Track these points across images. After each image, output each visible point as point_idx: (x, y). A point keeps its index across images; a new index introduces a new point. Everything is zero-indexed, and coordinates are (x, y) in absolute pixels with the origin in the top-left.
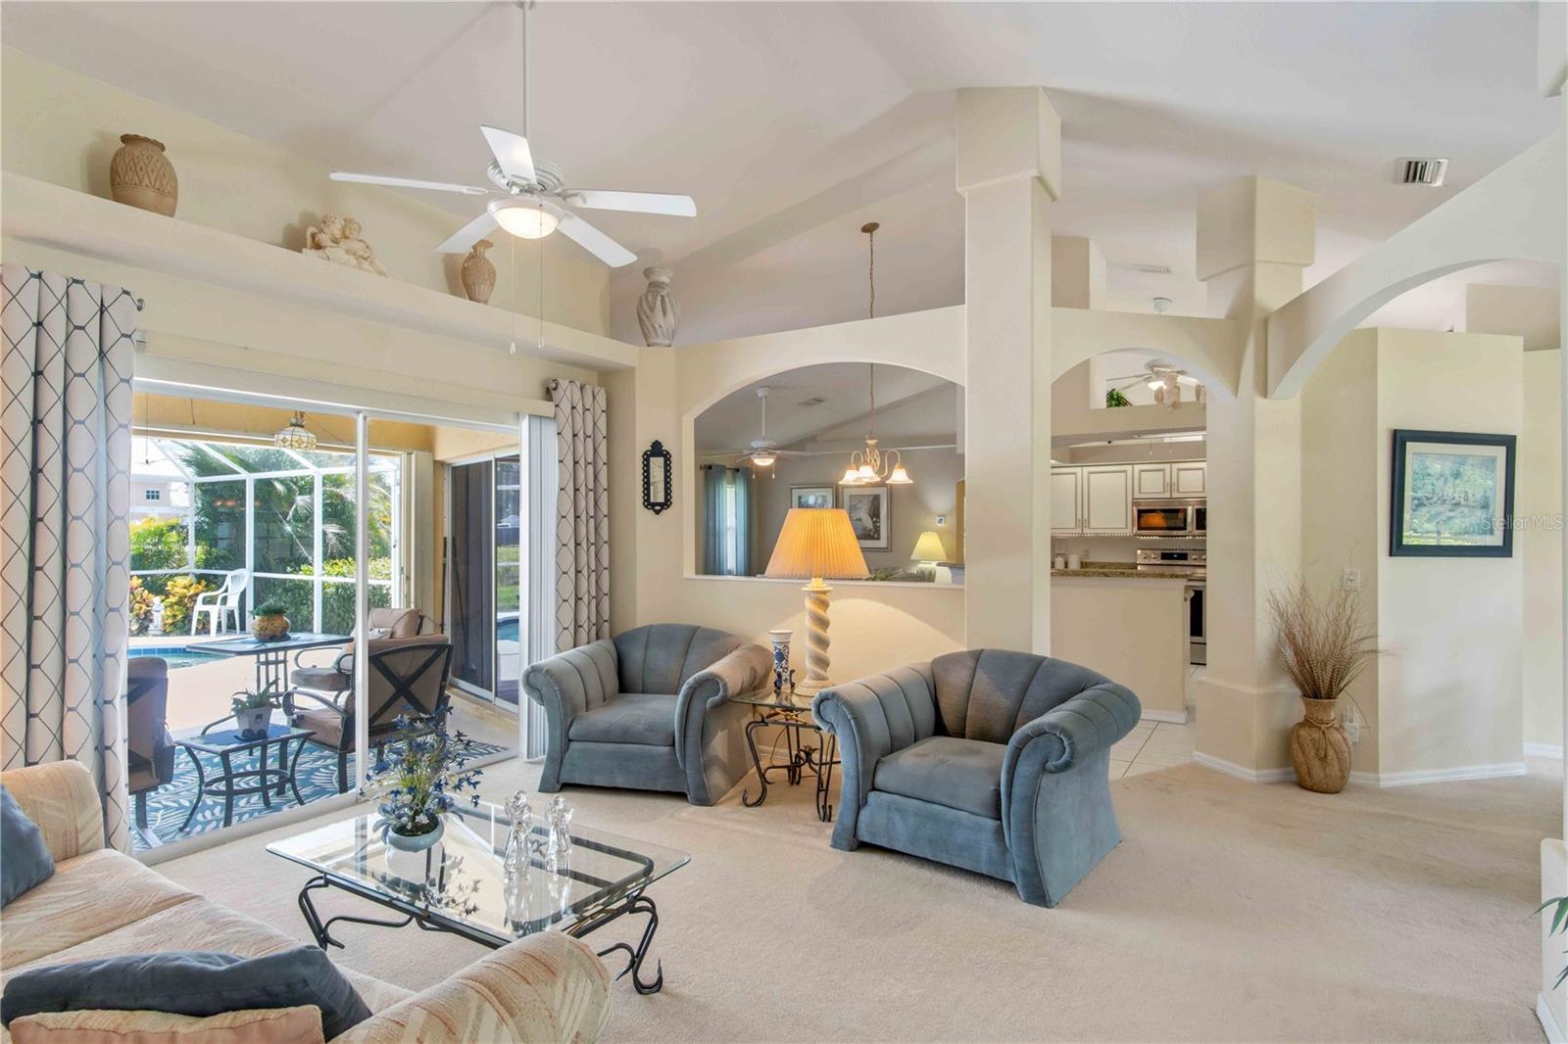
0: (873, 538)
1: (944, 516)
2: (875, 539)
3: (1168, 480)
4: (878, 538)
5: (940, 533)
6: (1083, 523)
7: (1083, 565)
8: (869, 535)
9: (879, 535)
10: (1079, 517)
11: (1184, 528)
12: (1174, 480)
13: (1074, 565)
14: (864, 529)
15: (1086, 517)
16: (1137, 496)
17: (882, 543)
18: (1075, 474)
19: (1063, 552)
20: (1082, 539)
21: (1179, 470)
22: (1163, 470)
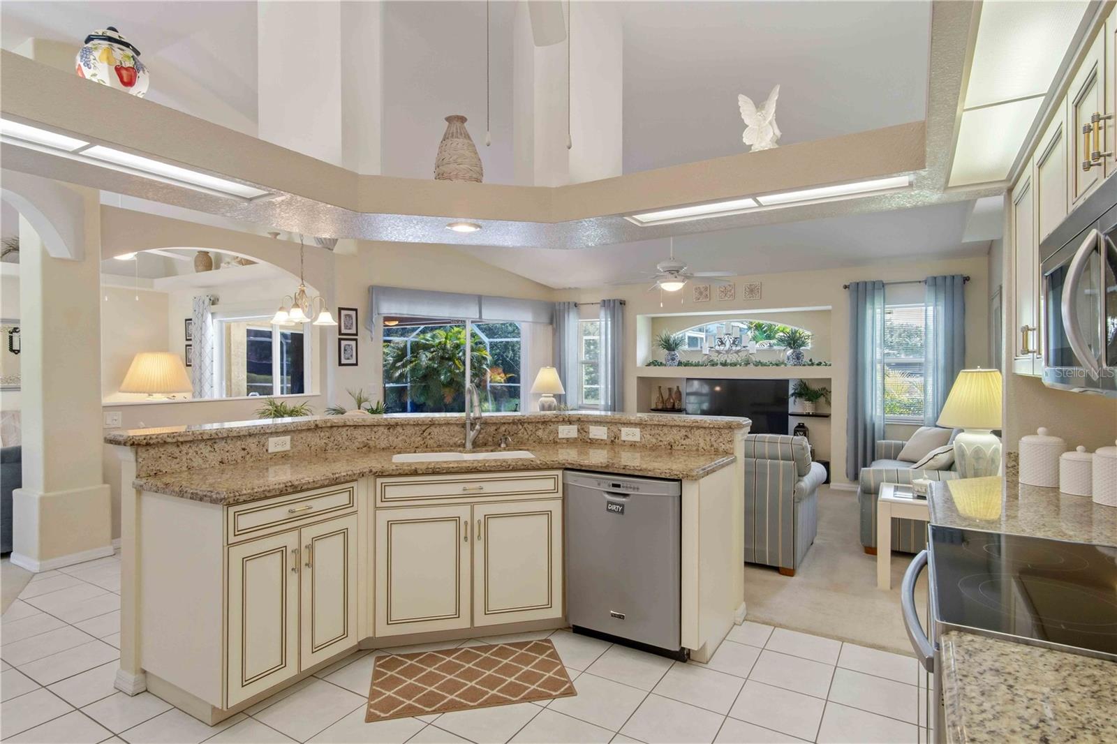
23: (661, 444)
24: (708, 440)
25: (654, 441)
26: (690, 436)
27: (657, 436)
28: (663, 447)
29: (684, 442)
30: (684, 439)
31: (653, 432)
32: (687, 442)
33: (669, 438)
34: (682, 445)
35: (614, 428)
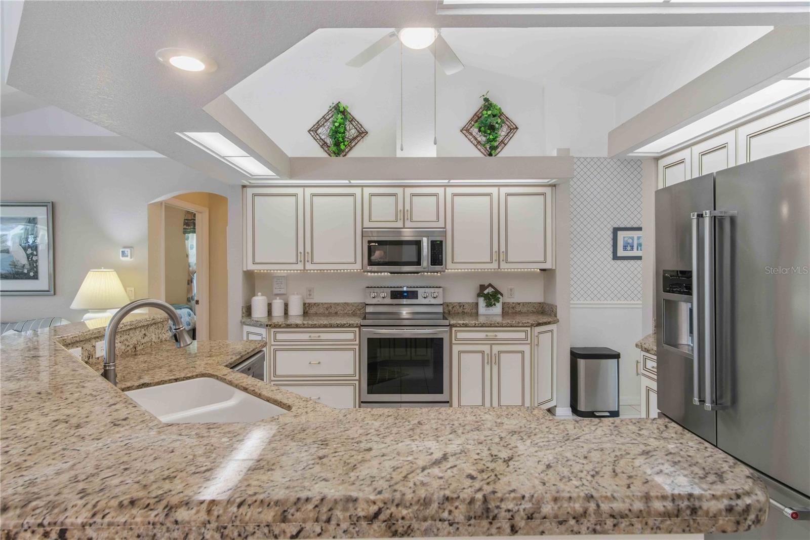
0: (26, 277)
1: (130, 247)
2: (29, 278)
3: (400, 207)
4: (36, 277)
5: (121, 271)
6: (305, 256)
7: (307, 310)
8: (22, 273)
9: (36, 273)
10: (301, 249)
11: (418, 263)
12: (407, 207)
13: (296, 310)
14: (14, 265)
15: (308, 249)
16: (367, 224)
17: (42, 283)
18: (295, 195)
19: (282, 291)
20: (304, 275)
21: (413, 195)
22: (395, 195)
23: (128, 348)
24: (157, 333)
25: (123, 347)
26: (147, 333)
27: (125, 342)
28: (130, 351)
29: (143, 341)
30: (144, 338)
31: (122, 339)
32: (146, 339)
33: (134, 341)
34: (143, 344)
35: (88, 346)
